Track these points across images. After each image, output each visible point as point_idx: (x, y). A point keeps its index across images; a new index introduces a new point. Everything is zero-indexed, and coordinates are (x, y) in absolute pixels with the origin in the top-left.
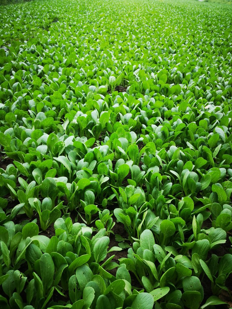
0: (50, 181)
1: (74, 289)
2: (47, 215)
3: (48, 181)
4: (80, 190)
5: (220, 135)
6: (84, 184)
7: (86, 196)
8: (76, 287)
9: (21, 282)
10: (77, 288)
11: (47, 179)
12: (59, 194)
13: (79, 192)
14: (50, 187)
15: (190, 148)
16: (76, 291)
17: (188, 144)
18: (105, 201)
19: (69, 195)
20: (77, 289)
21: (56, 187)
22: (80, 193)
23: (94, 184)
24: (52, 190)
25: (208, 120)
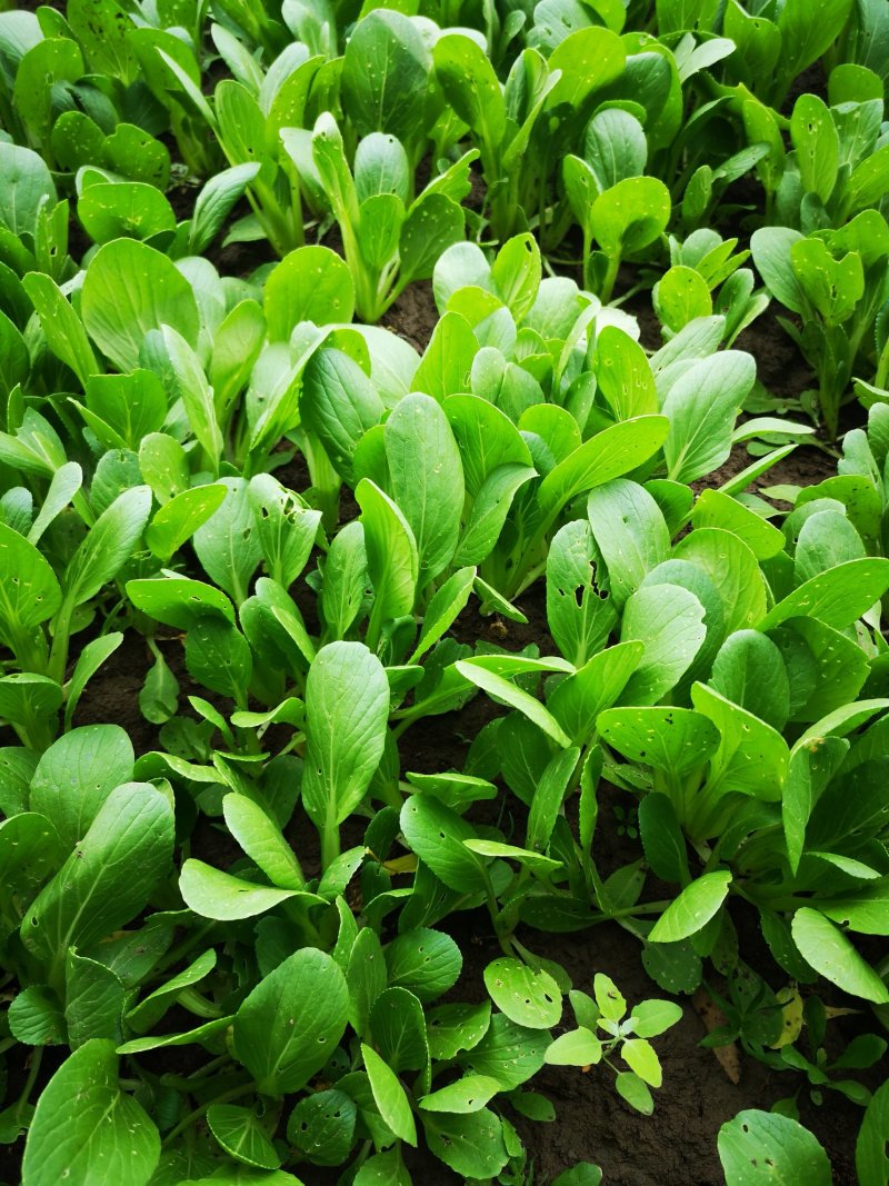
0: (392, 36)
1: (580, 591)
2: (389, 231)
3: (383, 32)
4: (563, 109)
6: (586, 71)
7: (599, 142)
8: (591, 579)
9: (293, 535)
10: (594, 584)
11: (376, 20)
12: (439, 125)
13: (554, 122)
14: (393, 69)
16: (586, 599)
18: (705, 178)
19: (501, 134)
20: (596, 591)
21: (424, 73)
22: (558, 131)
23: (644, 74)
24: (404, 96)
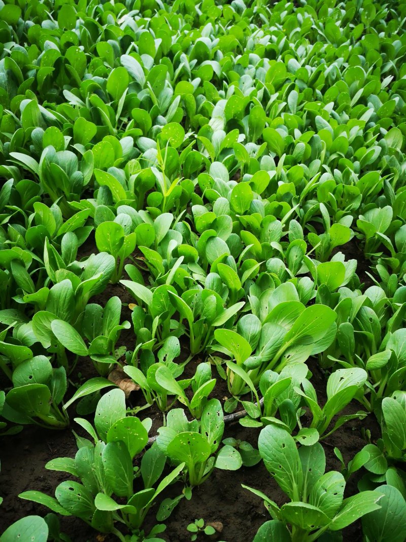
5: (131, 70)
15: (70, 103)
17: (67, 94)
25: (117, 44)
